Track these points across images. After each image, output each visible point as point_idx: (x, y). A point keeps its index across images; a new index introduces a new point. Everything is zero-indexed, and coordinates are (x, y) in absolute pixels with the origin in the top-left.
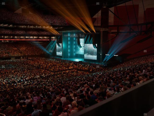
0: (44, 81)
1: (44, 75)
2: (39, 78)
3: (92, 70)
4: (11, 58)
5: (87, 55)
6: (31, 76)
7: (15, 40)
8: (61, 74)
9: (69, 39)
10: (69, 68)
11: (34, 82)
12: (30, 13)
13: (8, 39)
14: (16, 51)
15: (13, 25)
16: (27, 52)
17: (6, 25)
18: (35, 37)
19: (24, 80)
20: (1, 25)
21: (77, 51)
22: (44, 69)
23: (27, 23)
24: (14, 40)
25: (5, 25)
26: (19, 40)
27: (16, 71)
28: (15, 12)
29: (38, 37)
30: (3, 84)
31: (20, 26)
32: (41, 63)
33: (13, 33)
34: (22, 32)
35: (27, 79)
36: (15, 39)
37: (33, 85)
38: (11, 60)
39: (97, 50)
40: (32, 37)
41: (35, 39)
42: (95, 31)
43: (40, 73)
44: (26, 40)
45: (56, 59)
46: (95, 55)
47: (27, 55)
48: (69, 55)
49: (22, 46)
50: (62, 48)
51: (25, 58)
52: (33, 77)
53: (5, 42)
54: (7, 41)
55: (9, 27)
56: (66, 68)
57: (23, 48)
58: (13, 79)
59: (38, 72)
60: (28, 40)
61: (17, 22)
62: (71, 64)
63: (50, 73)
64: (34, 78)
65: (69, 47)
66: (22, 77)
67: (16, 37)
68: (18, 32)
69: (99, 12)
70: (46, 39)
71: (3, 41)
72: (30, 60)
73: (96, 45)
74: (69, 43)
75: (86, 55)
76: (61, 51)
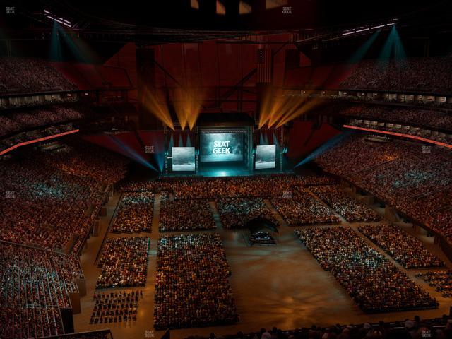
5: (261, 162)
39: (275, 154)
46: (272, 161)
50: (194, 155)
75: (258, 163)
76: (191, 161)
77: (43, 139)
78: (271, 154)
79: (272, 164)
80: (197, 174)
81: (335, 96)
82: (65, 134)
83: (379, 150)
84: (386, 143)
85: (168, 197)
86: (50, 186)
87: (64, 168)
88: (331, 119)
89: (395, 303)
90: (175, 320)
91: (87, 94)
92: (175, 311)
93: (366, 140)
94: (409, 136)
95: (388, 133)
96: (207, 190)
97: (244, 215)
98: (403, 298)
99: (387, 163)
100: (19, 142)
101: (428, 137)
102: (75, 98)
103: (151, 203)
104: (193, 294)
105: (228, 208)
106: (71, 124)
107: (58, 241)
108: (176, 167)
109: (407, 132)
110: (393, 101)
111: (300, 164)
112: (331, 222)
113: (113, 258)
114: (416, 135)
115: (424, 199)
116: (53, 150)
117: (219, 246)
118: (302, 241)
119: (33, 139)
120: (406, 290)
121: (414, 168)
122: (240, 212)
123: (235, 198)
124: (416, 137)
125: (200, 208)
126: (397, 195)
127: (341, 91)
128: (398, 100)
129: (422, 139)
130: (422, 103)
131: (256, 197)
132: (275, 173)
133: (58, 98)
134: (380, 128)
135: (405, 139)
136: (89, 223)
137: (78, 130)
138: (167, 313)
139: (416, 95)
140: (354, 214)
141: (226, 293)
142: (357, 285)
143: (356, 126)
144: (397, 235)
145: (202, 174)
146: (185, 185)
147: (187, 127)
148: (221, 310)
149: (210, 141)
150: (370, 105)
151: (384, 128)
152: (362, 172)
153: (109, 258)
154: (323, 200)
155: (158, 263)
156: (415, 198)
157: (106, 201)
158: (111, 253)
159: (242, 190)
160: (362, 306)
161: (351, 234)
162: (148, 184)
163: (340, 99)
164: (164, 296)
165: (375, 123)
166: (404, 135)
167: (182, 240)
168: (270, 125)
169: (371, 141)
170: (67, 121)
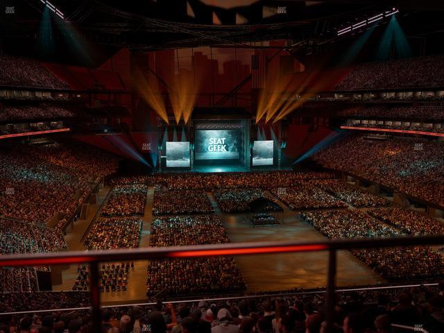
5: (259, 159)
39: (273, 150)
50: (189, 150)
75: (255, 159)
76: (186, 157)
77: (31, 134)
78: (268, 150)
79: (270, 161)
80: (192, 170)
81: (331, 99)
82: (54, 131)
83: (379, 147)
84: (386, 140)
85: (161, 188)
86: (36, 172)
87: (53, 160)
88: (327, 120)
89: (422, 272)
90: (171, 288)
91: (79, 96)
92: (171, 280)
93: (365, 139)
94: (409, 132)
95: (388, 130)
96: (203, 183)
97: (244, 201)
98: (430, 267)
99: (390, 157)
100: (6, 134)
101: (430, 130)
102: (66, 98)
103: (144, 193)
104: (192, 265)
105: (225, 197)
106: (62, 122)
107: (40, 217)
108: (170, 163)
109: (408, 128)
110: (391, 99)
111: (298, 161)
112: (337, 207)
113: (101, 236)
114: (417, 130)
115: (434, 184)
116: (42, 144)
117: (219, 225)
118: (309, 221)
119: (21, 133)
120: (432, 261)
121: (419, 159)
122: (240, 199)
123: (233, 189)
124: (418, 132)
125: (195, 196)
126: (405, 182)
127: (337, 93)
128: (397, 98)
129: (424, 133)
130: (422, 99)
131: (255, 188)
132: (273, 170)
133: (49, 95)
134: (380, 126)
135: (406, 135)
136: (77, 204)
137: (68, 129)
138: (162, 282)
139: (415, 91)
140: (361, 201)
141: (229, 264)
142: (376, 256)
143: (354, 126)
144: (410, 216)
145: (197, 170)
146: (180, 179)
147: (182, 121)
148: (225, 279)
149: (205, 138)
150: (368, 105)
151: (384, 126)
152: (364, 165)
153: (97, 236)
154: (327, 191)
155: (151, 239)
156: (426, 184)
157: (96, 190)
158: (99, 232)
159: (240, 182)
160: (386, 275)
161: (361, 216)
162: (141, 178)
163: (336, 101)
164: (159, 268)
165: (373, 122)
166: (405, 131)
167: (178, 221)
168: (268, 119)
169: (370, 139)
170: (58, 119)
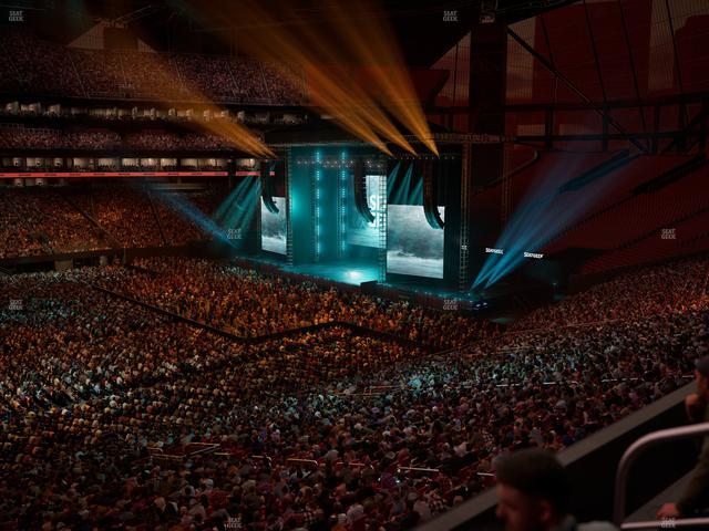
0: (194, 395)
1: (198, 361)
2: (174, 378)
3: (420, 331)
4: (56, 263)
5: (400, 255)
6: (140, 365)
7: (75, 175)
8: (273, 351)
9: (318, 175)
10: (313, 322)
11: (149, 398)
12: (143, 47)
13: (44, 171)
14: (78, 226)
15: (62, 108)
16: (129, 233)
17: (31, 108)
18: (165, 162)
19: (108, 386)
20: (9, 107)
21: (356, 231)
22: (199, 326)
23: (128, 96)
24: (67, 175)
25: (27, 104)
26: (91, 174)
27: (74, 339)
28: (72, 45)
29: (179, 162)
30: (12, 407)
31: (97, 108)
32: (188, 292)
33: (67, 142)
34: (107, 139)
35: (119, 380)
36: (73, 169)
37: (143, 415)
38: (55, 271)
39: (443, 236)
40: (150, 162)
41: (166, 169)
42: (433, 148)
43: (181, 351)
44: (124, 174)
45: (259, 268)
46: (438, 259)
47: (126, 245)
48: (319, 248)
49: (106, 206)
50: (284, 216)
51: (117, 261)
52: (145, 369)
53: (29, 183)
54: (39, 181)
55: (46, 117)
56: (300, 319)
57: (110, 216)
58: (57, 380)
59: (172, 341)
60: (132, 174)
61: (81, 91)
62: (327, 297)
63: (225, 349)
64: (150, 374)
65: (318, 212)
66: (99, 369)
67: (77, 162)
68: (85, 140)
69: (460, 44)
70: (215, 169)
71: (18, 181)
72: (143, 271)
73: (437, 215)
74: (318, 193)
75: (394, 256)
76: (281, 230)
78: (430, 237)
79: (434, 267)
108: (265, 242)
